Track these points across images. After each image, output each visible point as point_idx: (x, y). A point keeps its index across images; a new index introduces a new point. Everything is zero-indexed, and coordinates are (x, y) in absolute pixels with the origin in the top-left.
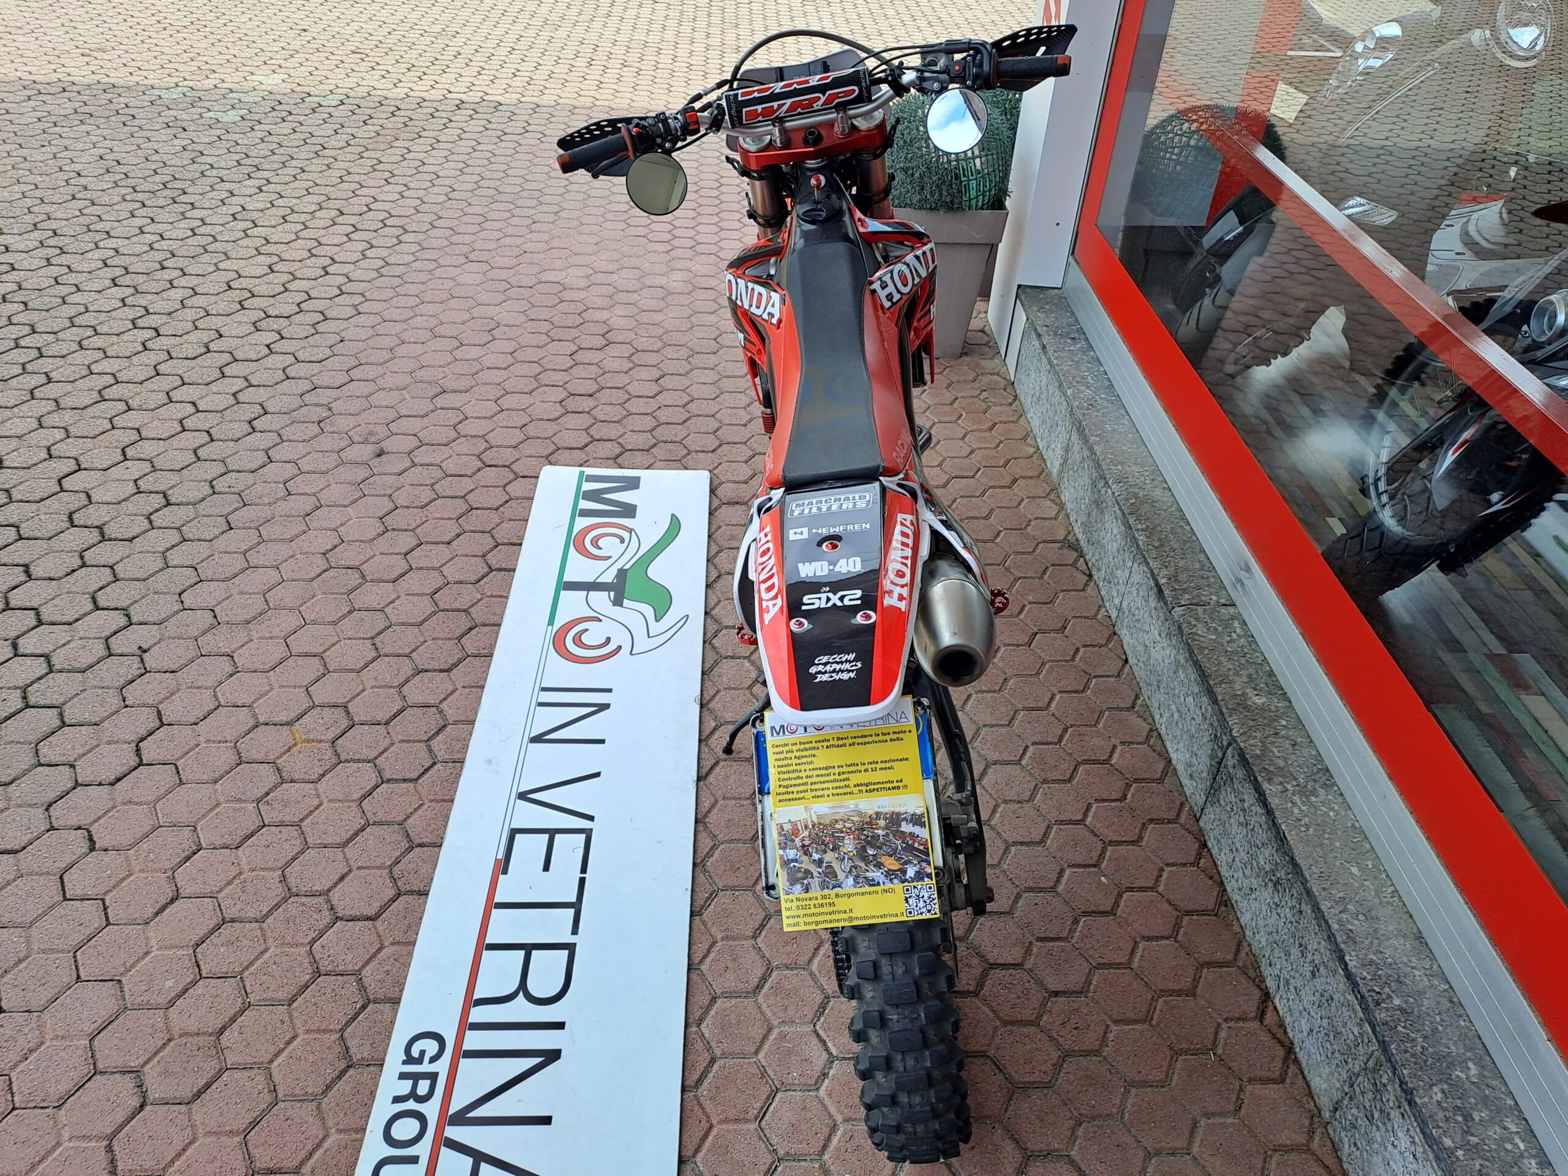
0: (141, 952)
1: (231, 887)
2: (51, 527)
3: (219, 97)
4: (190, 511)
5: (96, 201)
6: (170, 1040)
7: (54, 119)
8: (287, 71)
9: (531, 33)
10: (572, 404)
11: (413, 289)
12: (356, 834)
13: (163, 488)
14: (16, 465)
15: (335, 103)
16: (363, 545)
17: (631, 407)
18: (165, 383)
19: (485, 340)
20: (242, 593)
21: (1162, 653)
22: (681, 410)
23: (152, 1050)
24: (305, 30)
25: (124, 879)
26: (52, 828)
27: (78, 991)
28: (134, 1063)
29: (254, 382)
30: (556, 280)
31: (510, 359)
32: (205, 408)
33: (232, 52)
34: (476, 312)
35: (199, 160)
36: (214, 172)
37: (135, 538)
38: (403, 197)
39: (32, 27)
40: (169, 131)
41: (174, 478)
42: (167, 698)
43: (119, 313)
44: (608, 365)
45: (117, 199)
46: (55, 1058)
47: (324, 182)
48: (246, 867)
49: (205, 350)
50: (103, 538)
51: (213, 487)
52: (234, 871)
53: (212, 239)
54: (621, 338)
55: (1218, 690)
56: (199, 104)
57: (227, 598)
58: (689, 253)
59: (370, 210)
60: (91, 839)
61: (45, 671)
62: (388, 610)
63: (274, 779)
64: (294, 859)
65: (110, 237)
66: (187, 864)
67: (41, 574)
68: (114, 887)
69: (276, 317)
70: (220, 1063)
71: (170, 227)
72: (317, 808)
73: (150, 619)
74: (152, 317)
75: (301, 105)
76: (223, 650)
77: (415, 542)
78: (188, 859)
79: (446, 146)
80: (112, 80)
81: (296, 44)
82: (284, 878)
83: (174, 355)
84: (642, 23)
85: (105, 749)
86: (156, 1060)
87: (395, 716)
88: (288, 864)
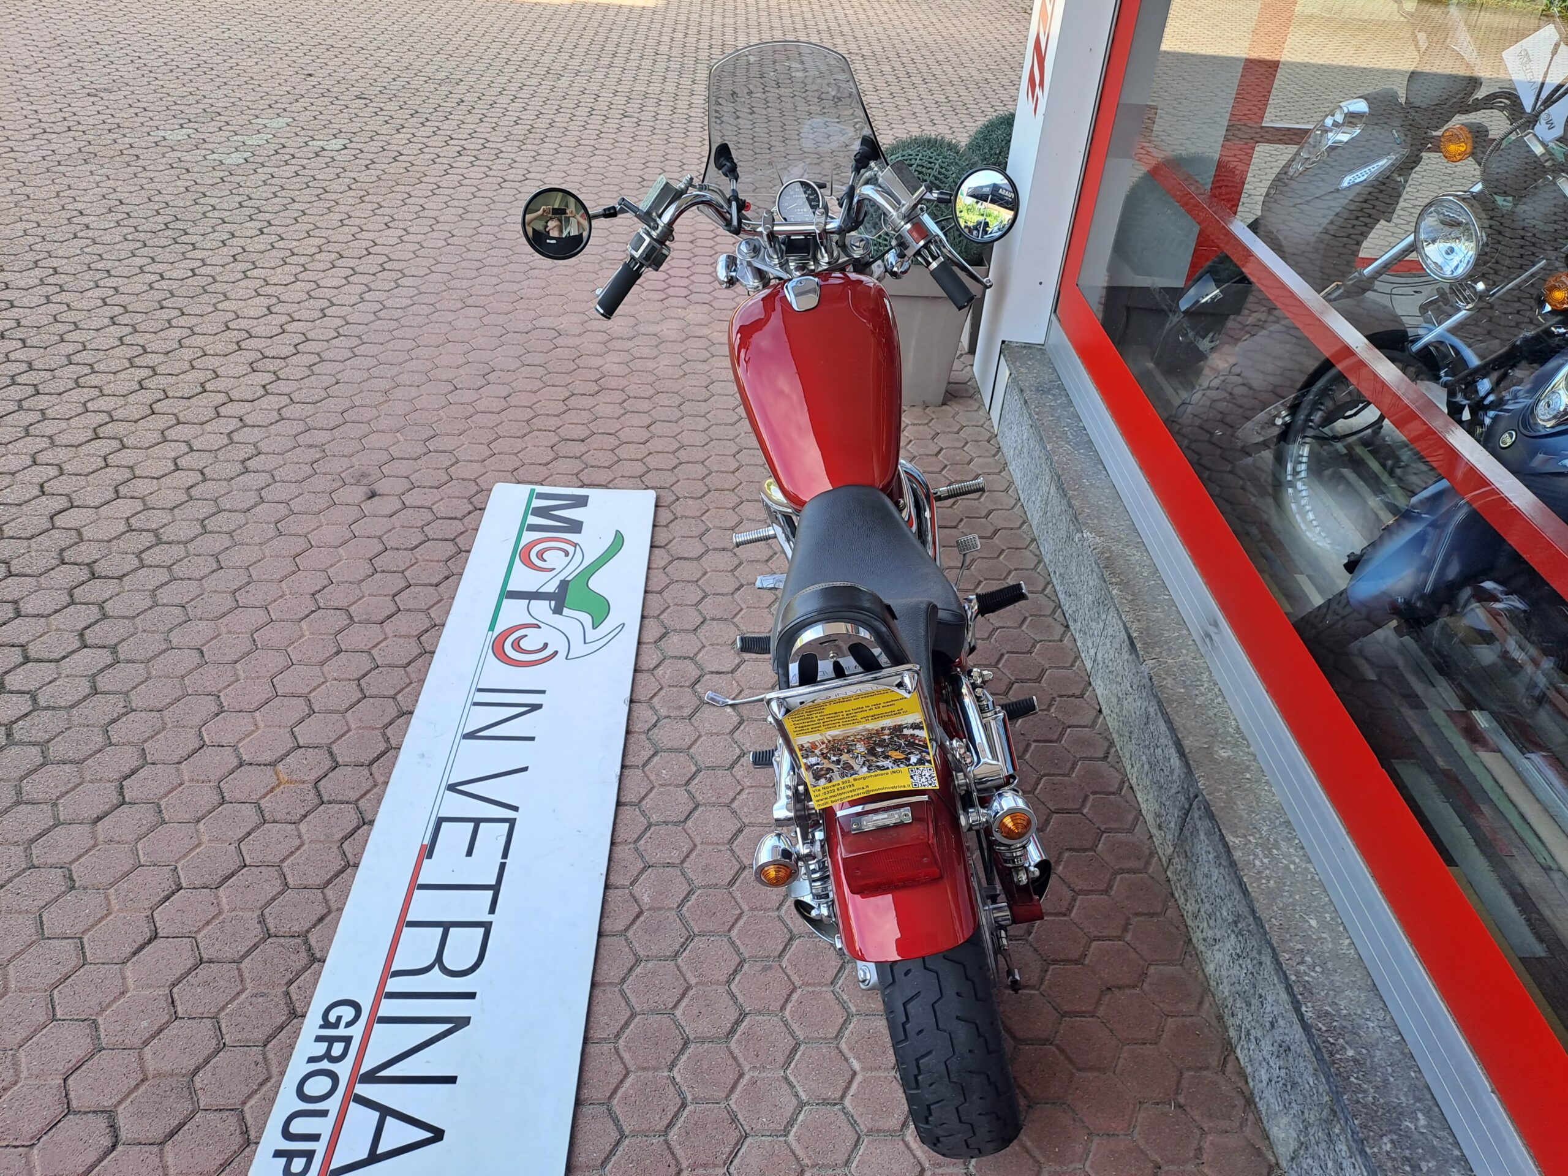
0: (117, 992)
1: (210, 927)
2: (43, 564)
3: (223, 139)
4: (179, 550)
5: (98, 240)
6: (143, 1081)
7: (58, 158)
8: (292, 115)
9: (534, 81)
10: (564, 449)
11: (409, 333)
12: (336, 875)
13: (154, 526)
14: (9, 501)
15: (338, 147)
16: (352, 587)
17: (622, 452)
18: (161, 422)
19: (479, 384)
20: (230, 632)
21: (1134, 705)
22: (671, 456)
23: (125, 1090)
24: (310, 75)
25: (103, 918)
26: (34, 867)
27: (54, 1030)
28: (106, 1103)
29: (249, 422)
30: (552, 326)
31: (504, 404)
32: (200, 447)
33: (238, 95)
34: (471, 357)
35: (202, 201)
36: (216, 214)
37: (124, 575)
38: (402, 241)
39: (39, 66)
40: (172, 171)
41: (166, 518)
42: (153, 737)
43: (118, 352)
44: (600, 410)
45: (118, 238)
46: (28, 1097)
47: (324, 225)
48: (226, 908)
49: (201, 389)
50: (93, 576)
51: (204, 527)
52: (214, 911)
53: (210, 280)
54: (614, 385)
55: (1186, 743)
56: (204, 146)
57: (216, 637)
58: (684, 302)
59: (370, 253)
60: (71, 879)
61: (31, 708)
62: (374, 652)
63: (256, 819)
64: (273, 899)
65: (110, 276)
66: (167, 903)
67: (30, 611)
68: (93, 926)
69: (273, 358)
70: (193, 1103)
71: (170, 267)
72: (298, 849)
73: (138, 657)
74: (150, 356)
75: (305, 149)
76: (209, 689)
77: (404, 584)
78: (167, 898)
79: (447, 192)
80: (117, 121)
81: (301, 89)
82: (262, 920)
83: (170, 394)
84: (643, 75)
85: (87, 787)
86: (129, 1100)
87: (378, 758)
88: (268, 904)
